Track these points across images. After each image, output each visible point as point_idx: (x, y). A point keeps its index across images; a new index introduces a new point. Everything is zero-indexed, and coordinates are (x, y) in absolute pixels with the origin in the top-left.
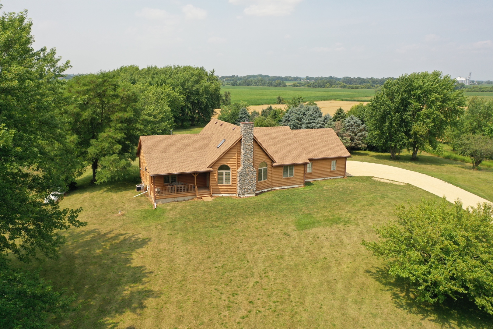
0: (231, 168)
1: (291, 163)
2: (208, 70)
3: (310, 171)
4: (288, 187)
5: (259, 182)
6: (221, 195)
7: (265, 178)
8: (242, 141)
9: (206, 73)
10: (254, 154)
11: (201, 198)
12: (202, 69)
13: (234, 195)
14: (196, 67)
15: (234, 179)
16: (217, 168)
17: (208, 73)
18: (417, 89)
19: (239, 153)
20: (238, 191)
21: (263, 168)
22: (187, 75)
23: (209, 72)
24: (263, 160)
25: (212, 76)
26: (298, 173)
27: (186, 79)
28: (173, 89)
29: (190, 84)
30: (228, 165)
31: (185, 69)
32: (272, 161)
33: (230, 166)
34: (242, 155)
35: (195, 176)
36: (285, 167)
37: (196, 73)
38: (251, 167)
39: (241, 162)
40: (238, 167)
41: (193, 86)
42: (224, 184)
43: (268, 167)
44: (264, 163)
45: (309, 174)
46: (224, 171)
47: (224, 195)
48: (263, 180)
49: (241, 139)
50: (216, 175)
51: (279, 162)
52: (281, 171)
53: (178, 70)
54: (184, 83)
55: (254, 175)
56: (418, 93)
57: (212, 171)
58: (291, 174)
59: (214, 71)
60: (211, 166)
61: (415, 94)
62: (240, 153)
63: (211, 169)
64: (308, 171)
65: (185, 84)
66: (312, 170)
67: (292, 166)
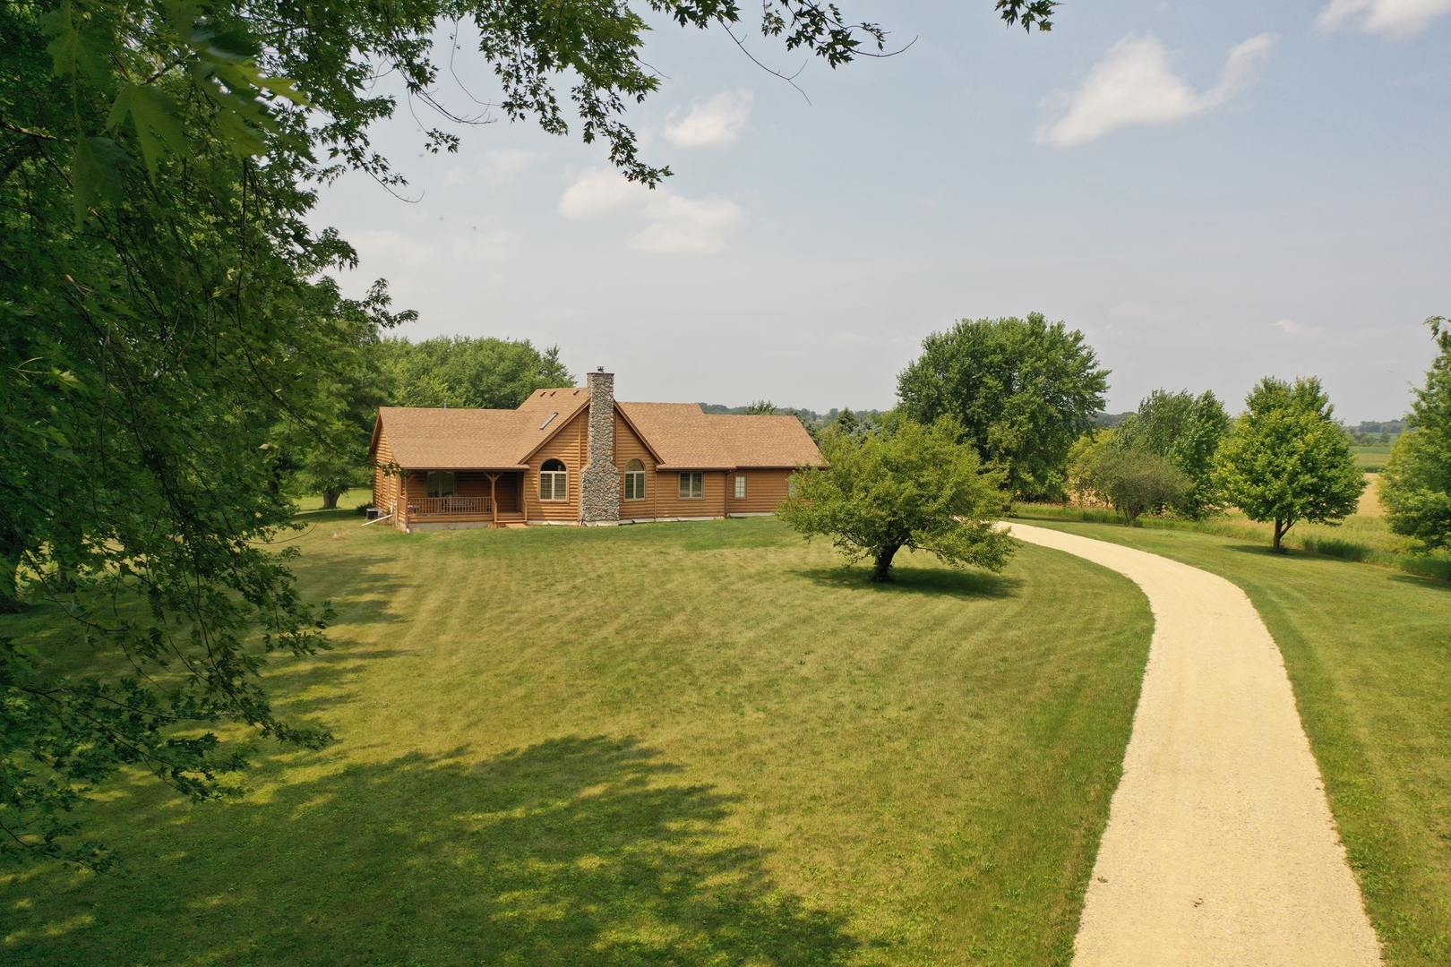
0: (567, 466)
1: (696, 466)
2: (541, 348)
3: (743, 495)
4: (691, 519)
5: (626, 500)
6: (545, 523)
7: (640, 494)
8: (591, 411)
9: (537, 356)
10: (614, 437)
11: (503, 525)
12: (526, 347)
13: (574, 523)
14: (511, 341)
15: (574, 489)
16: (540, 466)
17: (542, 357)
18: (994, 352)
19: (585, 436)
20: (582, 513)
21: (635, 473)
22: (486, 358)
23: (543, 354)
24: (636, 456)
25: (552, 363)
26: (713, 488)
27: (484, 367)
28: (451, 388)
29: (495, 379)
30: (562, 459)
31: (480, 346)
32: (656, 460)
33: (565, 463)
34: (590, 438)
35: (493, 480)
36: (684, 474)
37: (511, 354)
38: (608, 463)
39: (589, 454)
40: (582, 464)
41: (500, 386)
42: (553, 499)
43: (646, 472)
44: (637, 463)
45: (740, 500)
46: (553, 473)
47: (551, 523)
48: (635, 499)
49: (588, 407)
50: (537, 481)
51: (670, 463)
52: (675, 482)
53: (462, 346)
54: (478, 377)
55: (615, 483)
56: (996, 360)
57: (528, 470)
58: (697, 487)
59: (556, 352)
60: (527, 461)
61: (991, 363)
62: (587, 436)
63: (526, 466)
64: (737, 495)
65: (481, 381)
66: (746, 492)
67: (699, 474)
